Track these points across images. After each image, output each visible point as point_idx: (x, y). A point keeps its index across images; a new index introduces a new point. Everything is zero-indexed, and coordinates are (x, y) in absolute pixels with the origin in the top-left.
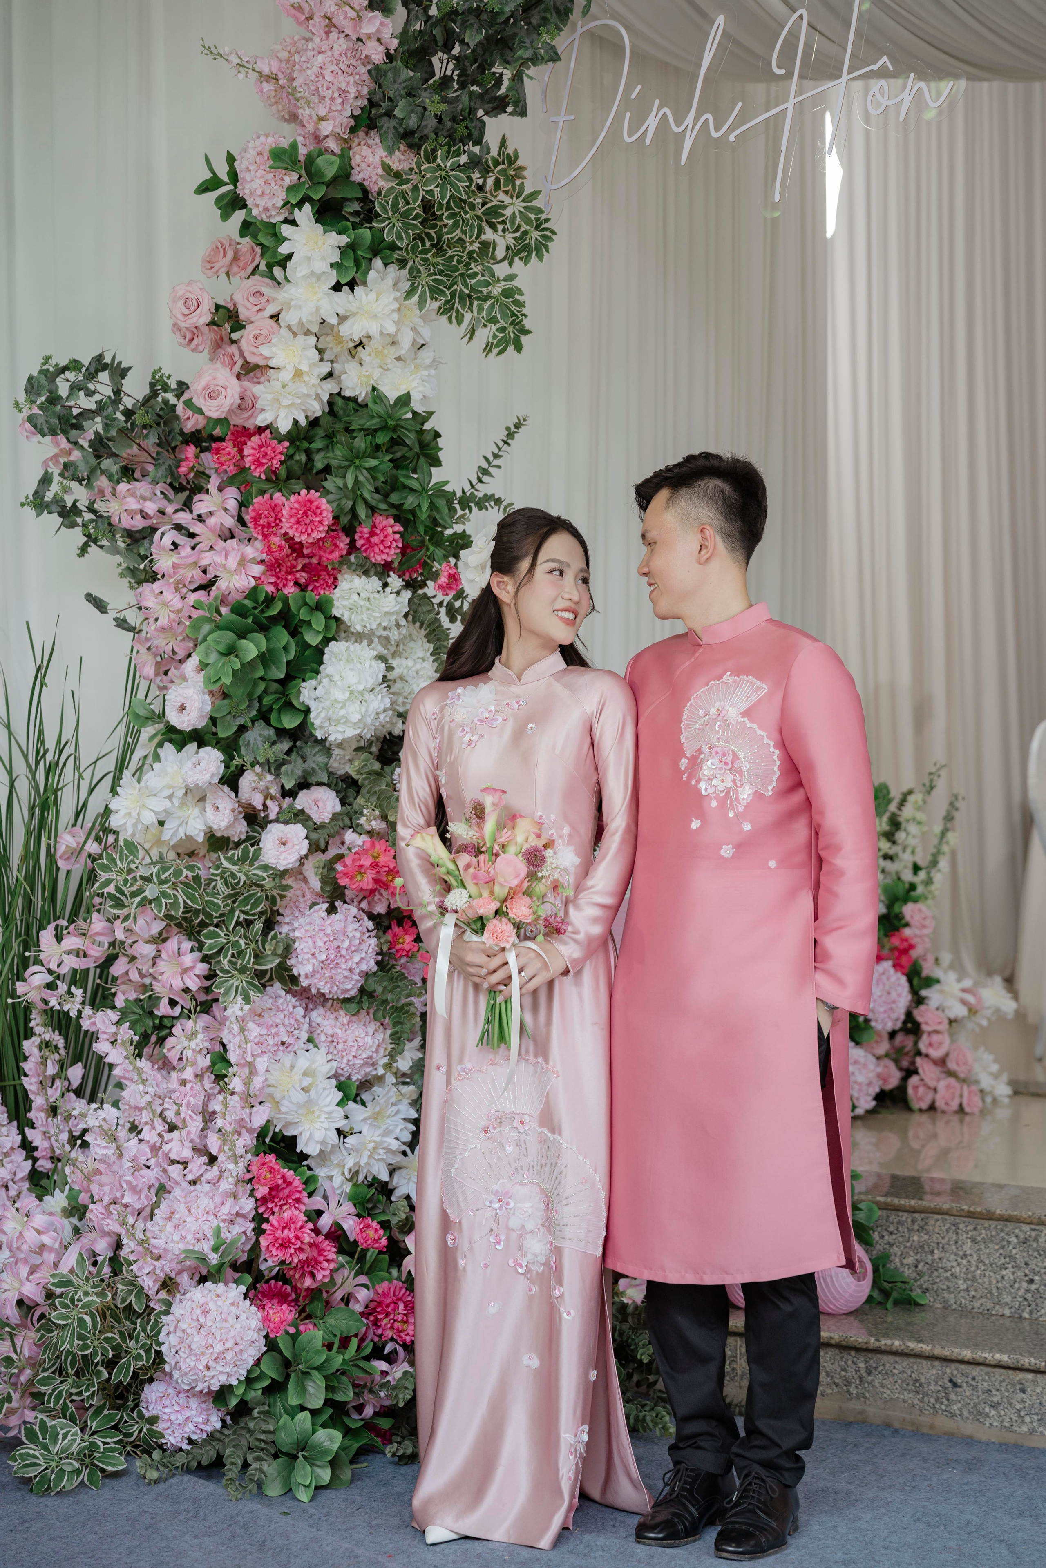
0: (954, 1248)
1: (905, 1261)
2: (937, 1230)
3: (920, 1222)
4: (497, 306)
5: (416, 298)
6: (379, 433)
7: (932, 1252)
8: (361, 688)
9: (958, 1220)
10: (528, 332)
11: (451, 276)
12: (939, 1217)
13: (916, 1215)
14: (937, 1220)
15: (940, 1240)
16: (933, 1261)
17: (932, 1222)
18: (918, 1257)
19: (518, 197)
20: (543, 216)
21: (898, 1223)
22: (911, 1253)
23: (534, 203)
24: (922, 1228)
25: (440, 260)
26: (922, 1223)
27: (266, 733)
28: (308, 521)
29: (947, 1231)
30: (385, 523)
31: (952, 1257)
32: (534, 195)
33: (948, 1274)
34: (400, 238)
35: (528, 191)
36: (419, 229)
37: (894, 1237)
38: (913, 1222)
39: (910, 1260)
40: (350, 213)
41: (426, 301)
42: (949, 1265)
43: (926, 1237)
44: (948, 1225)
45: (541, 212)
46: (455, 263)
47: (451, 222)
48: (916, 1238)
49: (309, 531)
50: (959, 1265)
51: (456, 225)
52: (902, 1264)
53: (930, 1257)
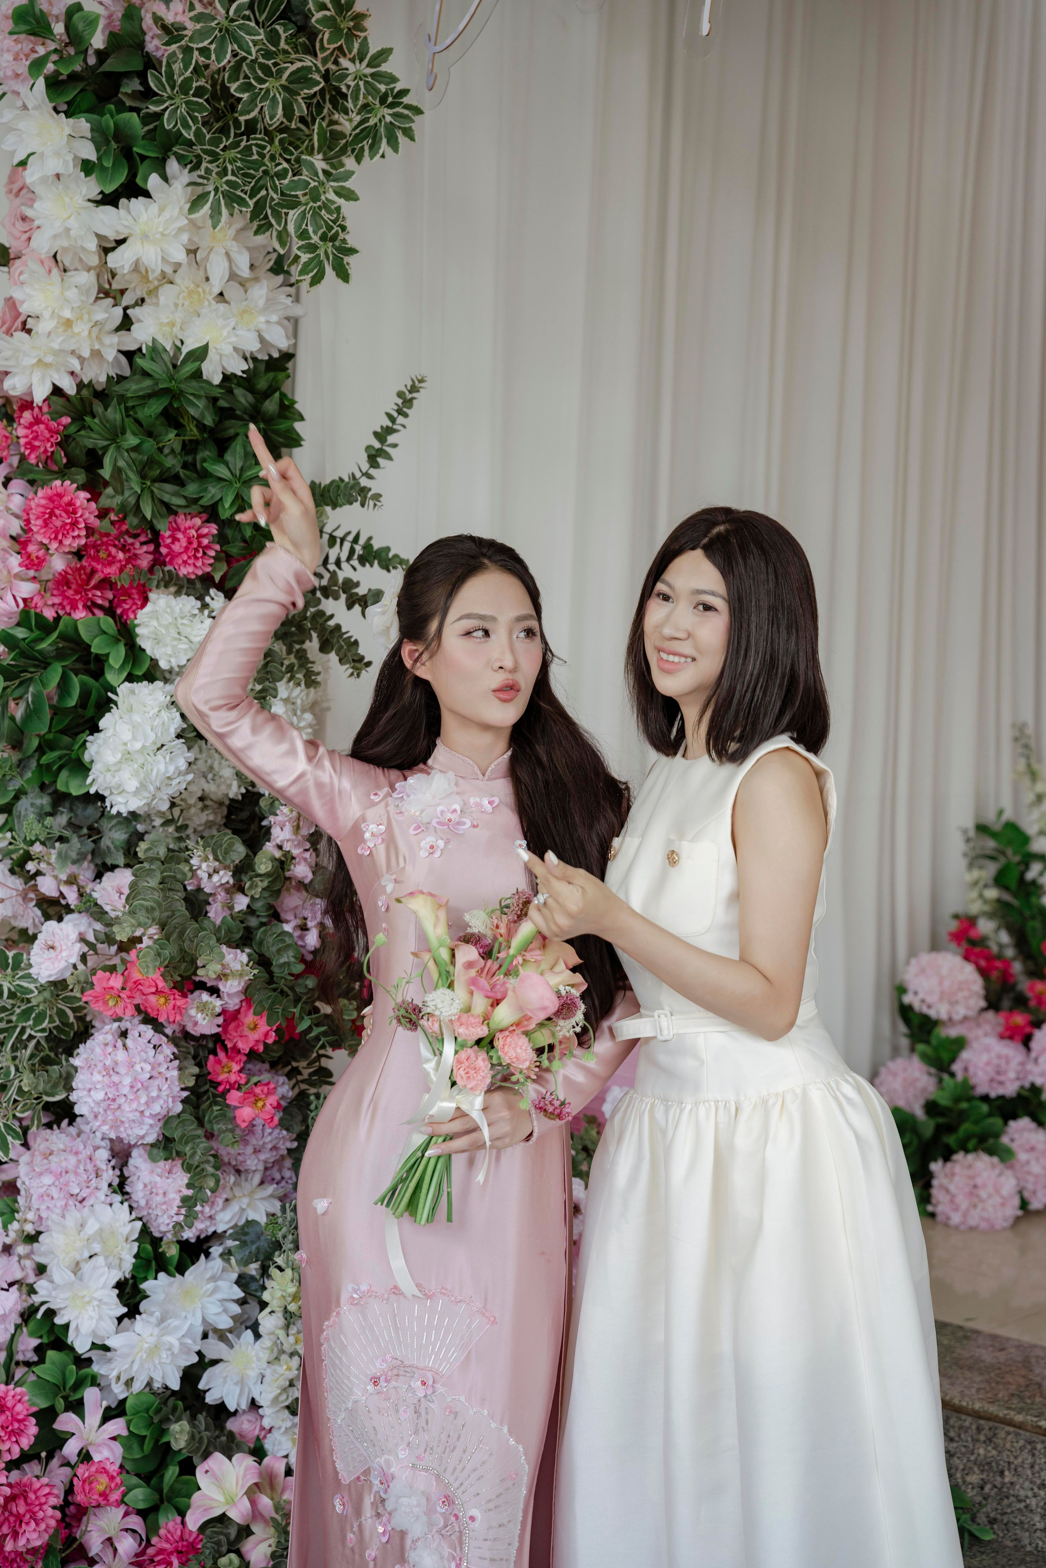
0: (1029, 1472)
1: (969, 1479)
2: (1008, 1445)
3: (986, 1431)
4: (309, 216)
5: (206, 209)
6: (152, 401)
7: (1002, 1473)
8: (138, 745)
9: (1035, 1438)
10: (352, 251)
11: (253, 177)
12: (1011, 1429)
13: (982, 1422)
14: (1008, 1433)
15: (1012, 1459)
16: (1003, 1484)
17: (1002, 1434)
18: (984, 1476)
19: (361, 61)
20: (399, 87)
21: (961, 1428)
22: (976, 1469)
23: (384, 68)
24: (990, 1440)
25: (232, 153)
26: (990, 1434)
27: (38, 802)
28: (58, 523)
29: (1022, 1449)
30: (188, 523)
31: (1027, 1484)
32: (384, 54)
33: (1022, 1505)
34: (186, 126)
35: (373, 50)
36: (206, 109)
37: (955, 1445)
38: (979, 1430)
39: (974, 1478)
40: (126, 94)
41: (220, 213)
42: (1022, 1493)
43: (994, 1453)
44: (1022, 1443)
45: (394, 79)
46: (255, 157)
47: (245, 96)
48: (982, 1451)
49: (60, 537)
50: (1035, 1496)
51: (252, 101)
52: (964, 1482)
53: (999, 1479)
